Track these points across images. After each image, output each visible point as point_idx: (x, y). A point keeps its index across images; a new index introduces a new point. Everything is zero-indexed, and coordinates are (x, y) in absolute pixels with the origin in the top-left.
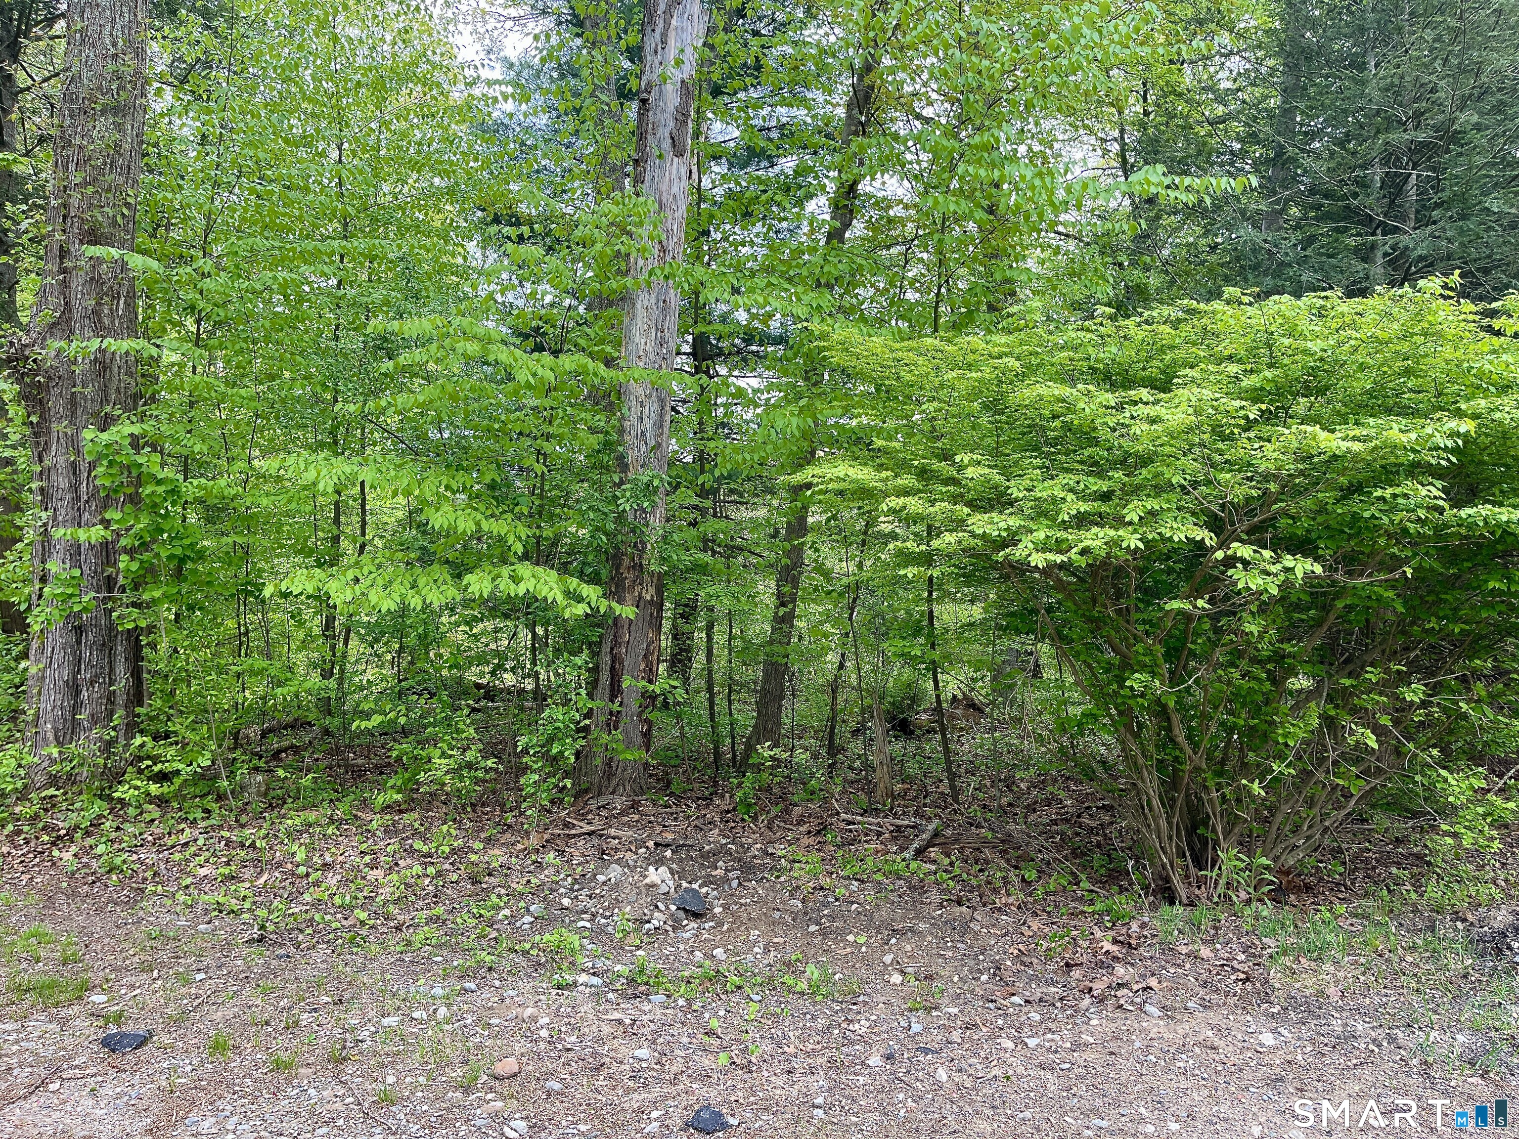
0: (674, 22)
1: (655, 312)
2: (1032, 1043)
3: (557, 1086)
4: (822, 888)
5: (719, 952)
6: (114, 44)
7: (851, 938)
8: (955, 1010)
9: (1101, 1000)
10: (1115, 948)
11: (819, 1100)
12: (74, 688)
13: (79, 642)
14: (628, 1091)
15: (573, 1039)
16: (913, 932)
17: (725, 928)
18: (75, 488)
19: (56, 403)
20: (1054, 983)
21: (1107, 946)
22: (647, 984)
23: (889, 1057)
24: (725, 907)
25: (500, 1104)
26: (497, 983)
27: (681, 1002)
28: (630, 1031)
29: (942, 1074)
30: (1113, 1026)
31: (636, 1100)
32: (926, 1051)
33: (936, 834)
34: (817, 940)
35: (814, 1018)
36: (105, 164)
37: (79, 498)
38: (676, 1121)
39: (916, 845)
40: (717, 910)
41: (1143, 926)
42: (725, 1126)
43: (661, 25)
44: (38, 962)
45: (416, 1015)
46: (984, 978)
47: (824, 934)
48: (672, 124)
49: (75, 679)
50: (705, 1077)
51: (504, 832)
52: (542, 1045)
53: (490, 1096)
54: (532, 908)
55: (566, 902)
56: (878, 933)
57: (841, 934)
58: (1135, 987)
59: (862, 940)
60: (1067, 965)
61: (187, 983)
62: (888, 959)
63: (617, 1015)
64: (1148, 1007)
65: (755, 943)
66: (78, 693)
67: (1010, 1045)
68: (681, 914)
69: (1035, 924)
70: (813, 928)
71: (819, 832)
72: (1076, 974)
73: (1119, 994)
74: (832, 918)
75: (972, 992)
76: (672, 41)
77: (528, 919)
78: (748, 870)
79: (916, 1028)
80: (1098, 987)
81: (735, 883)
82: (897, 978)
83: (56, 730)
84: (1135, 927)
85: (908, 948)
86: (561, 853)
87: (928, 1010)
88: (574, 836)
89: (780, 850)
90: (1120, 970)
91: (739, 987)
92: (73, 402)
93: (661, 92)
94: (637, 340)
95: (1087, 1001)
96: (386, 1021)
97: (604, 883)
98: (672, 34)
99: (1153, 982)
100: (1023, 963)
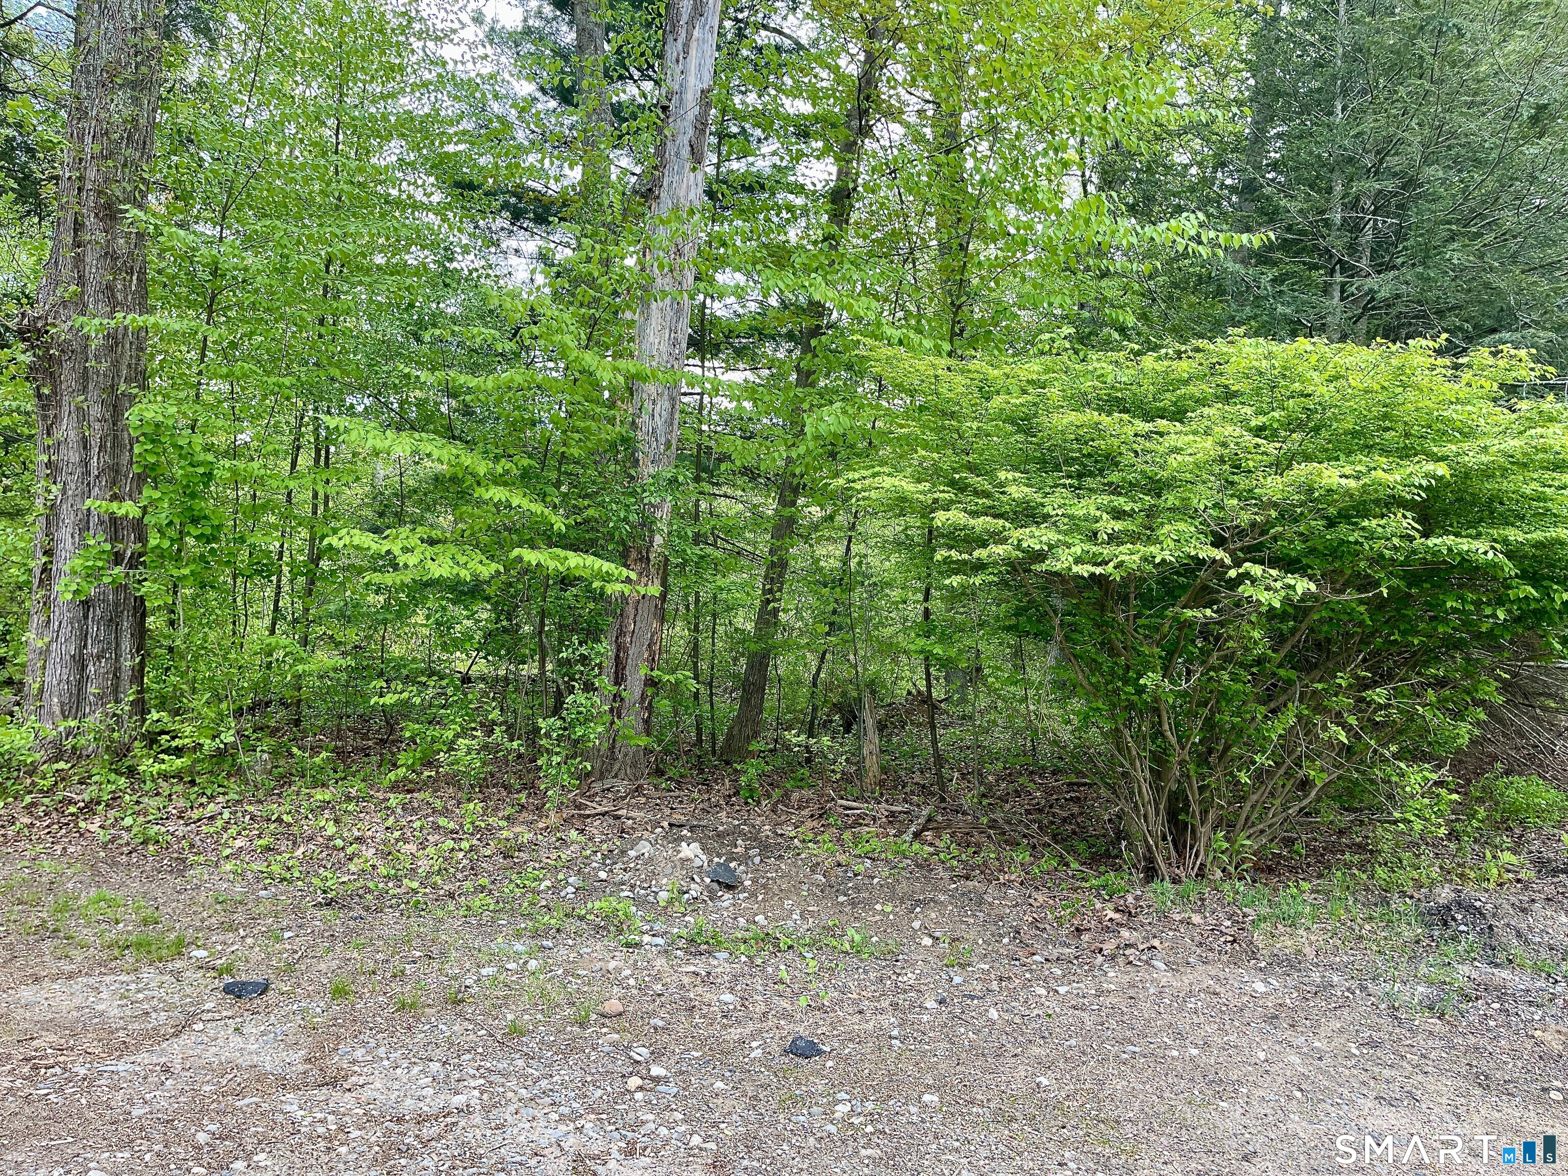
0: (696, 33)
1: (670, 313)
2: (1062, 990)
3: (661, 1023)
4: (839, 865)
5: (760, 918)
6: (134, 18)
7: (878, 907)
8: (987, 967)
9: (1113, 957)
10: (1117, 916)
11: (895, 1033)
12: (80, 663)
13: (86, 617)
14: (725, 1027)
15: (659, 986)
16: (935, 902)
17: (760, 898)
18: (86, 463)
19: (68, 376)
20: (1068, 946)
21: (1111, 914)
22: (707, 943)
23: (941, 1002)
24: (754, 881)
25: (616, 1036)
26: (570, 942)
27: (743, 958)
28: (708, 980)
29: (993, 1014)
30: (1127, 978)
31: (735, 1033)
32: (972, 998)
33: (930, 820)
34: (848, 909)
35: (866, 972)
36: (122, 138)
37: (88, 473)
38: (776, 1049)
39: (913, 829)
40: (747, 883)
41: (1137, 898)
42: (820, 1052)
43: (684, 35)
44: (117, 923)
45: (508, 966)
46: (1006, 940)
47: (853, 904)
48: (691, 132)
49: (81, 654)
50: (787, 1016)
51: (520, 811)
52: (635, 991)
53: (604, 1030)
54: (571, 880)
55: (603, 875)
56: (902, 903)
57: (868, 904)
58: (1141, 947)
59: (888, 909)
60: (1077, 930)
61: (279, 940)
62: (916, 924)
63: (692, 968)
64: (1155, 962)
65: (791, 912)
66: (83, 668)
67: (1043, 992)
68: (715, 886)
69: (1041, 897)
70: (842, 899)
71: (821, 816)
72: (1086, 937)
73: (1127, 952)
74: (857, 889)
75: (997, 952)
76: (693, 52)
77: (571, 889)
78: (765, 849)
79: (957, 980)
80: (1109, 947)
81: (757, 860)
82: (928, 941)
83: (62, 705)
84: (1130, 899)
85: (933, 915)
86: (582, 831)
87: (962, 966)
88: (588, 816)
89: (790, 831)
90: (1125, 933)
91: (790, 947)
92: (85, 375)
93: (681, 100)
94: (651, 339)
95: (1100, 959)
96: (484, 972)
97: (637, 858)
98: (693, 45)
99: (1156, 943)
100: (1038, 928)
